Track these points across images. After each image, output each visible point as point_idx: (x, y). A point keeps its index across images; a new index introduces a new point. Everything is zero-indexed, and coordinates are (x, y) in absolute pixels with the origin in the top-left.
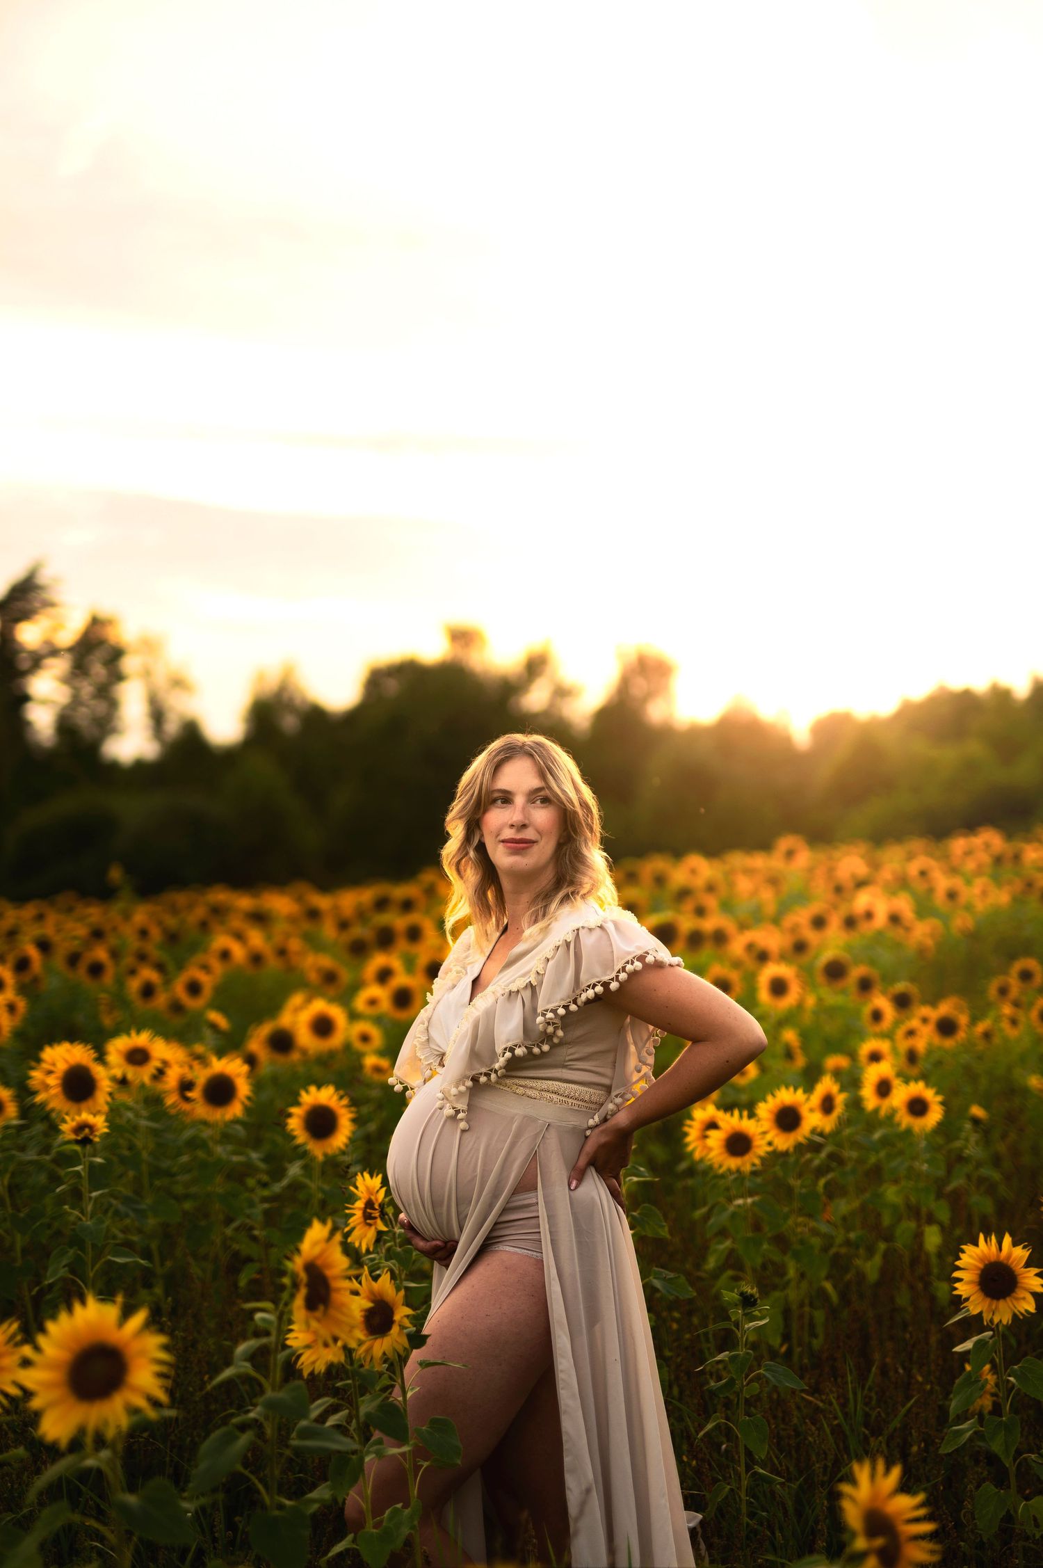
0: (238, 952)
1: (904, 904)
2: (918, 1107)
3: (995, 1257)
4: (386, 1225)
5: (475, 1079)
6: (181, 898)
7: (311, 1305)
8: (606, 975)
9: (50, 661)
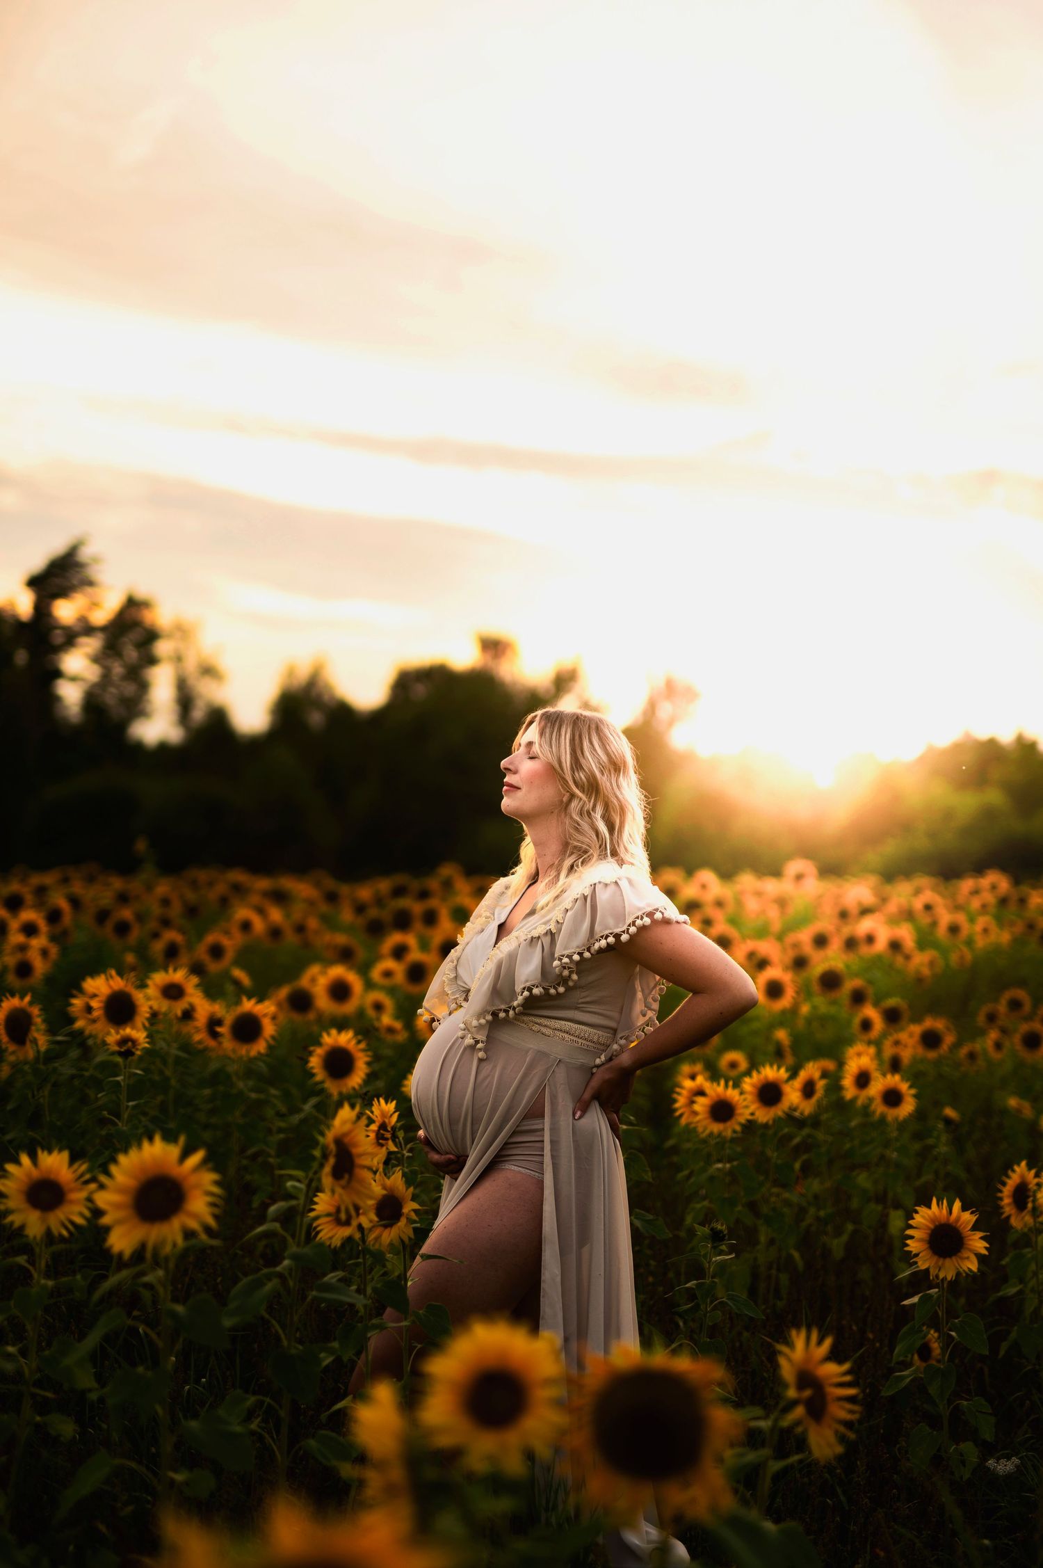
0: (259, 925)
1: (906, 934)
2: (892, 1098)
3: (945, 1220)
4: (396, 1146)
5: (495, 1014)
6: (202, 875)
7: (337, 1174)
8: (618, 927)
9: (83, 640)
